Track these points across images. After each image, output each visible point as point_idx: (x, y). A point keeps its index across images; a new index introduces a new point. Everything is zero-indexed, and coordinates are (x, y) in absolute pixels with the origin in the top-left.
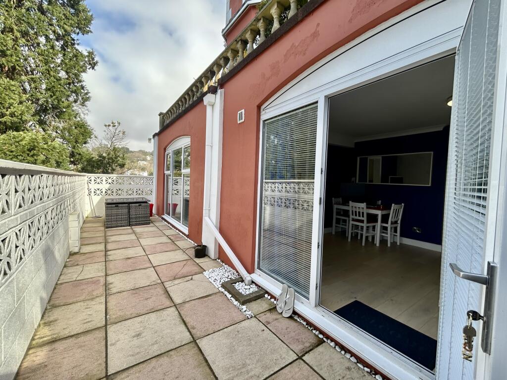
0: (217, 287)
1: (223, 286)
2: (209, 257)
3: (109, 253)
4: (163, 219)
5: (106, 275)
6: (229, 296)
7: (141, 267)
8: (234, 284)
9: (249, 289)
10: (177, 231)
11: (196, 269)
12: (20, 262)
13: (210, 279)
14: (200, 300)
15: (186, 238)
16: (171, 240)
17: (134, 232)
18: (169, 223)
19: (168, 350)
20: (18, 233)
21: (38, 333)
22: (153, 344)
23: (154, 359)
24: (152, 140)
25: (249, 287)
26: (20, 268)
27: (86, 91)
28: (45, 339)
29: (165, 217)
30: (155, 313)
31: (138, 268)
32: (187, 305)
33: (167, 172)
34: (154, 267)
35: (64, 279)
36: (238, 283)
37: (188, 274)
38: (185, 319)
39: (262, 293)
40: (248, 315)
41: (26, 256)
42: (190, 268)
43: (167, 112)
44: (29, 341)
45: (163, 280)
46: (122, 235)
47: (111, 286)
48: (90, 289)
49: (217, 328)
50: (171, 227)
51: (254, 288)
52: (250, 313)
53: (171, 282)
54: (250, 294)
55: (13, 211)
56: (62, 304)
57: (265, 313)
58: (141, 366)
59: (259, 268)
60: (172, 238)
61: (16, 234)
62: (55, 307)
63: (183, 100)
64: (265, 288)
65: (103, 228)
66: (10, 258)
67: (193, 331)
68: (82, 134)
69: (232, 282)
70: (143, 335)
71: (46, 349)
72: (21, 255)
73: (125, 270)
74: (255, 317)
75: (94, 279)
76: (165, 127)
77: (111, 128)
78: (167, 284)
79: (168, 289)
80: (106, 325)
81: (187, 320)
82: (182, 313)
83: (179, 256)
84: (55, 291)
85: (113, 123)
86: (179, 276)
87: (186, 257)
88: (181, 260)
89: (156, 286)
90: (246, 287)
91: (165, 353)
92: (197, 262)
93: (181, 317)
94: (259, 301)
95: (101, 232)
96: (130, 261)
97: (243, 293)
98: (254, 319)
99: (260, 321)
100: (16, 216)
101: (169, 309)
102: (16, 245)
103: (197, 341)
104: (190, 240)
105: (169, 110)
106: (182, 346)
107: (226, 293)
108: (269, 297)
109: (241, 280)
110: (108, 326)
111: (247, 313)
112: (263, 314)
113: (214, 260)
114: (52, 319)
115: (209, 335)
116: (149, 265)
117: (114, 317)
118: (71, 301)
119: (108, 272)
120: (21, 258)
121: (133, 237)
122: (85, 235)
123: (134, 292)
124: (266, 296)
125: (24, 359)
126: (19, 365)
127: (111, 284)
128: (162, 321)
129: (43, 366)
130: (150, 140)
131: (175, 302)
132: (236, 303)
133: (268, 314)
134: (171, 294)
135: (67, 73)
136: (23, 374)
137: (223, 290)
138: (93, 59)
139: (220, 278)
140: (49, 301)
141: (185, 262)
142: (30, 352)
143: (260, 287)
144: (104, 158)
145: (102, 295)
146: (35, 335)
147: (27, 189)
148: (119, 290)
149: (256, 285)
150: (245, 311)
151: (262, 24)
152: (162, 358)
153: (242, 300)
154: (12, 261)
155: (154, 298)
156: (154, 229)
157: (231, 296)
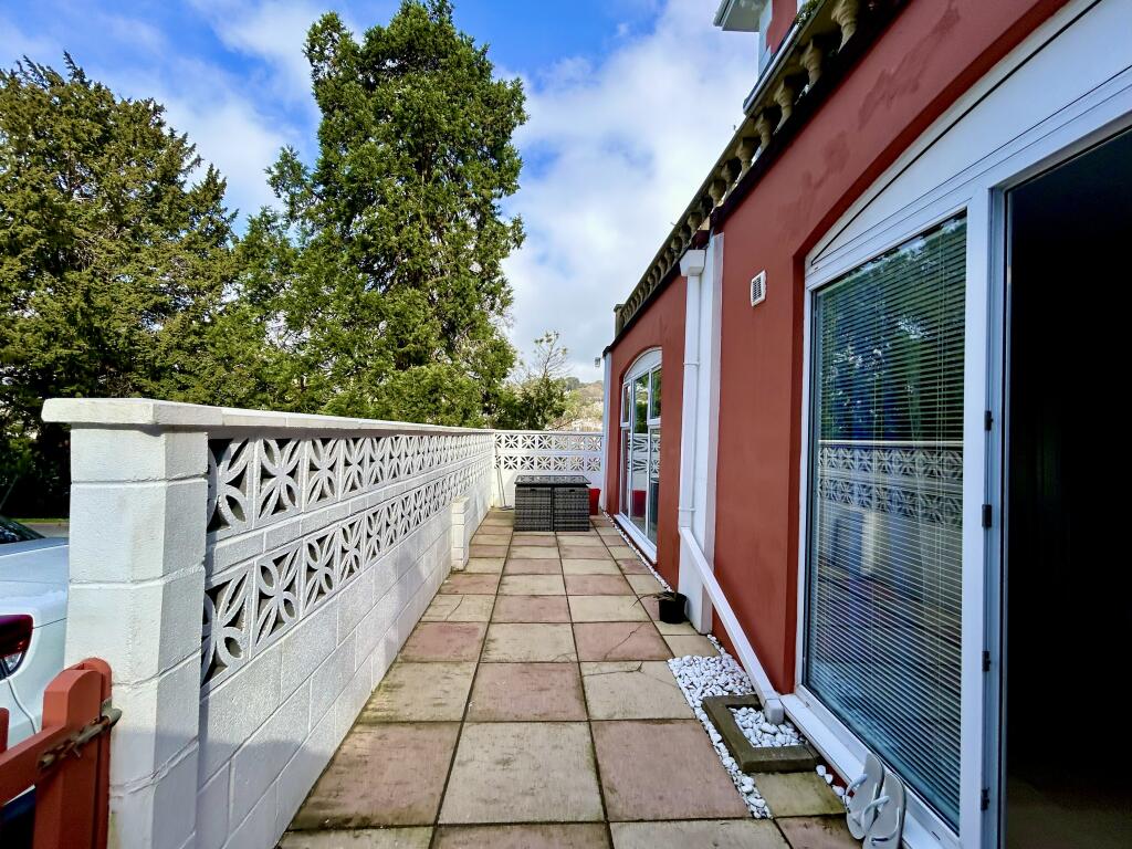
0: (692, 705)
1: (705, 707)
2: (691, 625)
3: (506, 579)
4: (616, 521)
5: (490, 622)
6: (716, 737)
7: (551, 619)
8: (734, 710)
9: (775, 734)
10: (638, 552)
11: (655, 648)
12: (348, 576)
13: (679, 681)
14: (645, 726)
15: (652, 571)
16: (621, 570)
17: (558, 545)
18: (625, 533)
19: (548, 819)
20: (348, 530)
21: (374, 701)
22: (525, 794)
23: (517, 827)
24: (602, 361)
25: (773, 729)
26: (348, 587)
27: (507, 289)
28: (380, 714)
29: (620, 518)
30: (547, 724)
31: (544, 620)
32: (613, 729)
33: (624, 425)
34: (572, 624)
35: (433, 614)
36: (744, 709)
37: (636, 658)
38: (600, 762)
39: (806, 756)
40: (754, 809)
41: (362, 568)
42: (644, 643)
43: (628, 303)
44: (360, 710)
45: (582, 656)
46: (537, 548)
47: (492, 645)
48: (459, 642)
49: (665, 812)
50: (628, 541)
51: (786, 738)
52: (760, 803)
53: (594, 665)
54: (773, 749)
55: (339, 494)
56: (416, 659)
57: (807, 821)
58: (494, 832)
59: (807, 682)
60: (623, 566)
61: (344, 531)
62: (407, 661)
63: (654, 272)
64: (818, 748)
65: (510, 530)
66: (332, 568)
67: (610, 797)
68: (501, 361)
69: (729, 703)
70: (514, 765)
71: (376, 731)
72: (351, 565)
73: (521, 619)
74: (774, 821)
75: (470, 625)
76: (624, 332)
77: (544, 344)
78: (587, 669)
79: (586, 679)
80: (463, 721)
81: (604, 764)
82: (598, 743)
83: (627, 609)
84: (415, 634)
85: (547, 336)
86: (614, 656)
87: (641, 615)
88: (628, 619)
89: (564, 666)
90: (766, 726)
91: (541, 823)
92: (662, 632)
93: (595, 753)
94: (795, 778)
95: (505, 537)
96: (535, 601)
97: (754, 740)
98: (768, 826)
99: (787, 841)
100: (345, 503)
101: (574, 725)
102: (343, 548)
103: (612, 826)
104: (659, 577)
105: (632, 298)
106: (578, 823)
107: (710, 726)
108: (829, 778)
109: (754, 702)
110: (465, 724)
111: (752, 799)
112: (802, 822)
113: (700, 634)
114: (396, 681)
115: (642, 821)
116: (564, 617)
117: (479, 708)
118: (429, 657)
119: (494, 617)
120: (351, 571)
121: (554, 553)
122: (481, 539)
123: (524, 668)
124: (821, 770)
125: (346, 738)
126: (337, 746)
127: (493, 641)
128: (555, 747)
129: (362, 761)
130: (598, 360)
131: (591, 713)
132: (728, 761)
133: (816, 830)
134: (589, 694)
135: (482, 264)
136: (338, 765)
137: (704, 717)
138: (520, 231)
139: (703, 683)
140: (402, 649)
141: (636, 626)
142: (357, 729)
143: (803, 737)
144: (531, 399)
145: (472, 661)
146: (369, 702)
147: (367, 460)
148: (502, 657)
149: (796, 730)
150: (748, 794)
151: (812, 55)
152: (533, 834)
153: (746, 758)
154: (335, 574)
155: (554, 692)
156: (595, 542)
157: (719, 737)
